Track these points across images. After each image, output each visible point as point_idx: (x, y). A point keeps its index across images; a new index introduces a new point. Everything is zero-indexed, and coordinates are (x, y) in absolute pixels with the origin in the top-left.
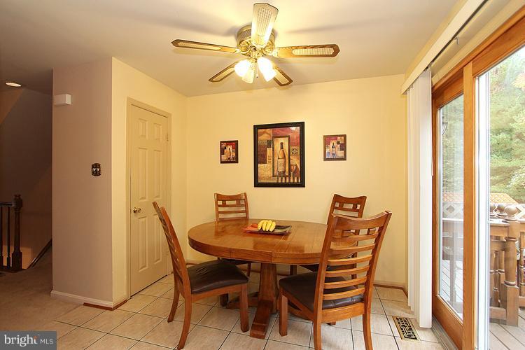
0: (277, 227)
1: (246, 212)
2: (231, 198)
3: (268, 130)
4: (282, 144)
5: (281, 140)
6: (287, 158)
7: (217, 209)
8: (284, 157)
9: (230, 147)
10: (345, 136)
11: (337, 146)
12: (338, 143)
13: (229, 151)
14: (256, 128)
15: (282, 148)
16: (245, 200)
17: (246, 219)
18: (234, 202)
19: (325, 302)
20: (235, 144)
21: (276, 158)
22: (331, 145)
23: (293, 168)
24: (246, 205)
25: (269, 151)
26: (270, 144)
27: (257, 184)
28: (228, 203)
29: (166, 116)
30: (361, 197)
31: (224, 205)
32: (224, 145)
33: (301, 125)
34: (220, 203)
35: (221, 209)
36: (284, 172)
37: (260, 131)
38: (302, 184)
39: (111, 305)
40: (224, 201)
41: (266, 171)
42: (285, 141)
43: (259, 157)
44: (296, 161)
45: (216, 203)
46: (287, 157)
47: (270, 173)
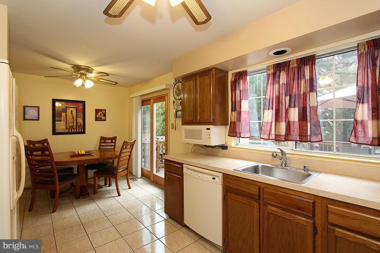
0: (86, 152)
3: (63, 103)
4: (72, 111)
5: (71, 109)
8: (73, 118)
10: (106, 110)
12: (102, 113)
14: (54, 101)
15: (72, 113)
21: (68, 118)
22: (99, 114)
23: (79, 124)
25: (63, 114)
26: (65, 111)
27: (54, 133)
30: (115, 137)
33: (83, 102)
36: (73, 126)
37: (57, 102)
38: (84, 132)
41: (61, 126)
42: (74, 110)
43: (55, 118)
44: (80, 121)
46: (75, 118)
47: (64, 127)
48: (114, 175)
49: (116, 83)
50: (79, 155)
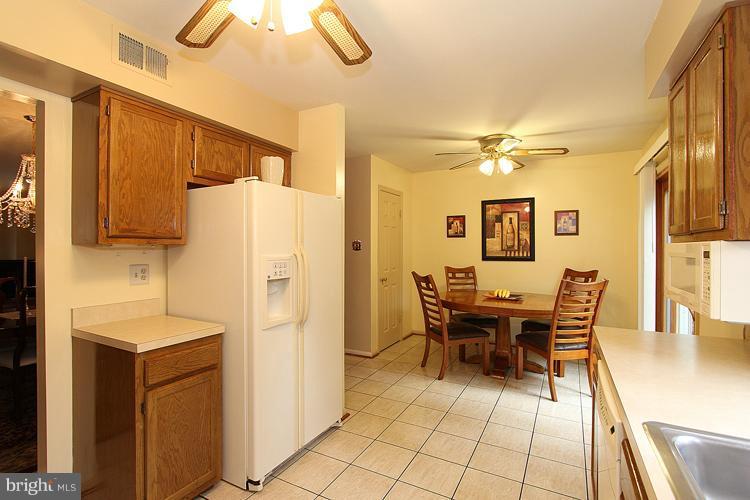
0: (511, 296)
1: (475, 284)
2: (460, 271)
3: (496, 206)
4: (511, 219)
5: (510, 215)
6: (516, 233)
7: (448, 281)
8: (513, 232)
9: (458, 222)
10: (577, 212)
11: (569, 222)
12: (570, 218)
13: (456, 226)
14: (484, 203)
15: (511, 223)
16: (474, 273)
17: (475, 291)
18: (462, 275)
19: (557, 345)
20: (462, 219)
21: (505, 233)
22: (563, 220)
23: (523, 243)
24: (474, 278)
25: (498, 225)
26: (499, 219)
27: (485, 258)
28: (457, 275)
29: (398, 195)
30: (593, 272)
31: (454, 277)
32: (450, 221)
33: (531, 201)
34: (450, 275)
35: (451, 281)
36: (513, 246)
37: (488, 206)
38: (532, 258)
39: (370, 354)
40: (454, 274)
41: (494, 245)
42: (514, 217)
43: (486, 232)
44: (525, 236)
45: (447, 275)
46: (516, 231)
47: (498, 248)
48: (546, 351)
49: (566, 151)
50: (499, 299)
